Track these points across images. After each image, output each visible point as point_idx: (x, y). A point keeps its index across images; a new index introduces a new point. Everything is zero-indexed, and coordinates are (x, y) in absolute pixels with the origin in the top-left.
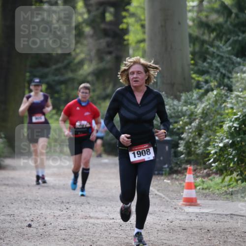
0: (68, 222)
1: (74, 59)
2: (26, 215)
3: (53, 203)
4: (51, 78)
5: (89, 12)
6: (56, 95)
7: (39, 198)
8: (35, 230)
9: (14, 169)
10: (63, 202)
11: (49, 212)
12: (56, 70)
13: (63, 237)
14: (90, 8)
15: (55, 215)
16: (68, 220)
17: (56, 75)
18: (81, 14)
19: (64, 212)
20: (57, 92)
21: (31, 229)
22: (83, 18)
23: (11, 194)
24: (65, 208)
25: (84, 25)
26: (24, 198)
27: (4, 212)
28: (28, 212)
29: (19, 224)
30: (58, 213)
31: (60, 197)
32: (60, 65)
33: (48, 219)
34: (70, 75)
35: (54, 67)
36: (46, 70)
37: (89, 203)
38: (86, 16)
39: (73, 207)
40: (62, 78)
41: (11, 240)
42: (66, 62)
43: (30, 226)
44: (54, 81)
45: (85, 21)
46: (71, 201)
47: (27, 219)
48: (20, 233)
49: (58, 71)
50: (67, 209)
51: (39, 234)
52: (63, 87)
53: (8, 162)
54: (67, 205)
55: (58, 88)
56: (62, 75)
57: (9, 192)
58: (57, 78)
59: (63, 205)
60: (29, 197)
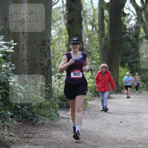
0: (137, 121)
1: (139, 53)
2: (120, 118)
3: (131, 113)
4: (130, 61)
5: (146, 33)
6: (132, 68)
7: (125, 111)
8: (123, 124)
9: (115, 98)
10: (135, 112)
11: (129, 116)
12: (132, 57)
13: (135, 127)
14: (146, 31)
15: (132, 117)
16: (137, 120)
17: (132, 60)
18: (142, 34)
19: (136, 116)
20: (133, 67)
21: (122, 123)
22: (143, 35)
23: (113, 109)
24: (136, 115)
25: (144, 38)
26: (119, 111)
27: (111, 116)
28: (121, 116)
29: (117, 121)
30: (133, 117)
31: (134, 110)
32: (133, 55)
33: (129, 120)
34: (138, 59)
35: (131, 56)
36: (128, 57)
37: (146, 113)
38: (144, 35)
39: (139, 114)
40: (134, 61)
41: (114, 128)
42: (136, 54)
43: (121, 122)
44: (131, 62)
45: (144, 37)
46: (138, 112)
47: (120, 119)
48: (117, 125)
49: (133, 58)
50: (137, 115)
51: (125, 126)
52: (135, 64)
53: (112, 95)
54: (137, 113)
55: (133, 65)
56: (134, 59)
57: (113, 108)
58: (132, 61)
59: (135, 114)
60: (121, 110)
